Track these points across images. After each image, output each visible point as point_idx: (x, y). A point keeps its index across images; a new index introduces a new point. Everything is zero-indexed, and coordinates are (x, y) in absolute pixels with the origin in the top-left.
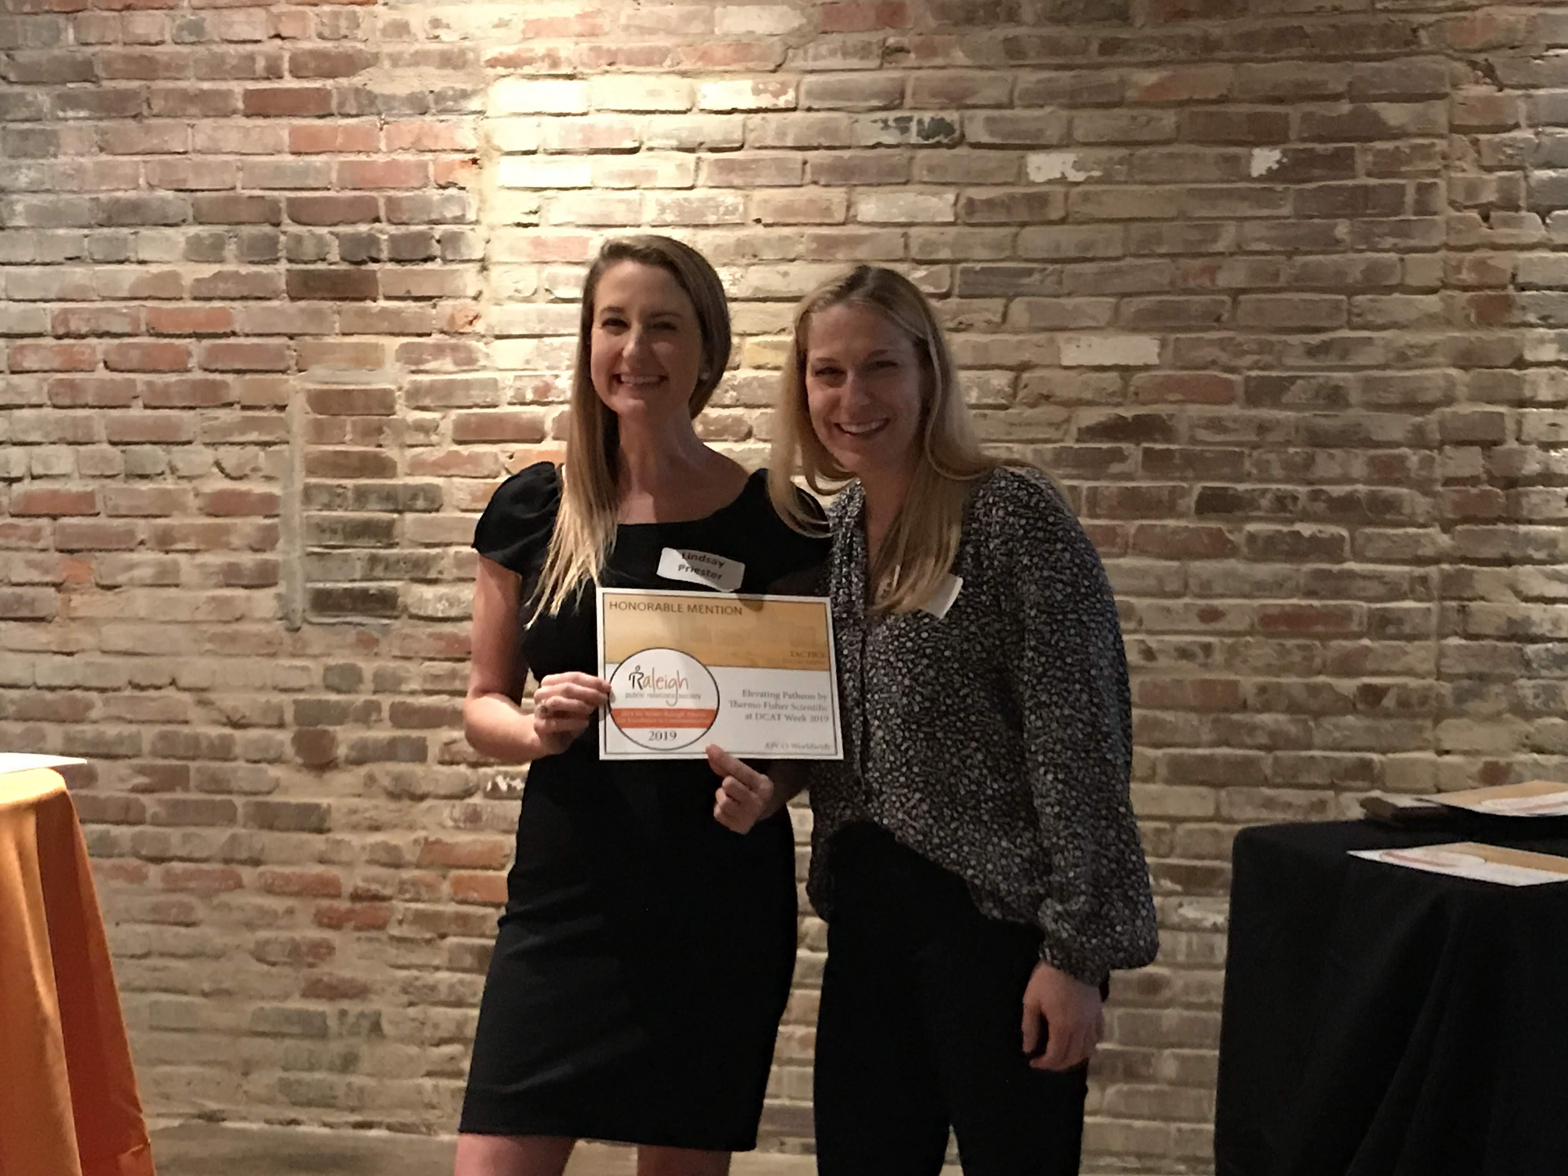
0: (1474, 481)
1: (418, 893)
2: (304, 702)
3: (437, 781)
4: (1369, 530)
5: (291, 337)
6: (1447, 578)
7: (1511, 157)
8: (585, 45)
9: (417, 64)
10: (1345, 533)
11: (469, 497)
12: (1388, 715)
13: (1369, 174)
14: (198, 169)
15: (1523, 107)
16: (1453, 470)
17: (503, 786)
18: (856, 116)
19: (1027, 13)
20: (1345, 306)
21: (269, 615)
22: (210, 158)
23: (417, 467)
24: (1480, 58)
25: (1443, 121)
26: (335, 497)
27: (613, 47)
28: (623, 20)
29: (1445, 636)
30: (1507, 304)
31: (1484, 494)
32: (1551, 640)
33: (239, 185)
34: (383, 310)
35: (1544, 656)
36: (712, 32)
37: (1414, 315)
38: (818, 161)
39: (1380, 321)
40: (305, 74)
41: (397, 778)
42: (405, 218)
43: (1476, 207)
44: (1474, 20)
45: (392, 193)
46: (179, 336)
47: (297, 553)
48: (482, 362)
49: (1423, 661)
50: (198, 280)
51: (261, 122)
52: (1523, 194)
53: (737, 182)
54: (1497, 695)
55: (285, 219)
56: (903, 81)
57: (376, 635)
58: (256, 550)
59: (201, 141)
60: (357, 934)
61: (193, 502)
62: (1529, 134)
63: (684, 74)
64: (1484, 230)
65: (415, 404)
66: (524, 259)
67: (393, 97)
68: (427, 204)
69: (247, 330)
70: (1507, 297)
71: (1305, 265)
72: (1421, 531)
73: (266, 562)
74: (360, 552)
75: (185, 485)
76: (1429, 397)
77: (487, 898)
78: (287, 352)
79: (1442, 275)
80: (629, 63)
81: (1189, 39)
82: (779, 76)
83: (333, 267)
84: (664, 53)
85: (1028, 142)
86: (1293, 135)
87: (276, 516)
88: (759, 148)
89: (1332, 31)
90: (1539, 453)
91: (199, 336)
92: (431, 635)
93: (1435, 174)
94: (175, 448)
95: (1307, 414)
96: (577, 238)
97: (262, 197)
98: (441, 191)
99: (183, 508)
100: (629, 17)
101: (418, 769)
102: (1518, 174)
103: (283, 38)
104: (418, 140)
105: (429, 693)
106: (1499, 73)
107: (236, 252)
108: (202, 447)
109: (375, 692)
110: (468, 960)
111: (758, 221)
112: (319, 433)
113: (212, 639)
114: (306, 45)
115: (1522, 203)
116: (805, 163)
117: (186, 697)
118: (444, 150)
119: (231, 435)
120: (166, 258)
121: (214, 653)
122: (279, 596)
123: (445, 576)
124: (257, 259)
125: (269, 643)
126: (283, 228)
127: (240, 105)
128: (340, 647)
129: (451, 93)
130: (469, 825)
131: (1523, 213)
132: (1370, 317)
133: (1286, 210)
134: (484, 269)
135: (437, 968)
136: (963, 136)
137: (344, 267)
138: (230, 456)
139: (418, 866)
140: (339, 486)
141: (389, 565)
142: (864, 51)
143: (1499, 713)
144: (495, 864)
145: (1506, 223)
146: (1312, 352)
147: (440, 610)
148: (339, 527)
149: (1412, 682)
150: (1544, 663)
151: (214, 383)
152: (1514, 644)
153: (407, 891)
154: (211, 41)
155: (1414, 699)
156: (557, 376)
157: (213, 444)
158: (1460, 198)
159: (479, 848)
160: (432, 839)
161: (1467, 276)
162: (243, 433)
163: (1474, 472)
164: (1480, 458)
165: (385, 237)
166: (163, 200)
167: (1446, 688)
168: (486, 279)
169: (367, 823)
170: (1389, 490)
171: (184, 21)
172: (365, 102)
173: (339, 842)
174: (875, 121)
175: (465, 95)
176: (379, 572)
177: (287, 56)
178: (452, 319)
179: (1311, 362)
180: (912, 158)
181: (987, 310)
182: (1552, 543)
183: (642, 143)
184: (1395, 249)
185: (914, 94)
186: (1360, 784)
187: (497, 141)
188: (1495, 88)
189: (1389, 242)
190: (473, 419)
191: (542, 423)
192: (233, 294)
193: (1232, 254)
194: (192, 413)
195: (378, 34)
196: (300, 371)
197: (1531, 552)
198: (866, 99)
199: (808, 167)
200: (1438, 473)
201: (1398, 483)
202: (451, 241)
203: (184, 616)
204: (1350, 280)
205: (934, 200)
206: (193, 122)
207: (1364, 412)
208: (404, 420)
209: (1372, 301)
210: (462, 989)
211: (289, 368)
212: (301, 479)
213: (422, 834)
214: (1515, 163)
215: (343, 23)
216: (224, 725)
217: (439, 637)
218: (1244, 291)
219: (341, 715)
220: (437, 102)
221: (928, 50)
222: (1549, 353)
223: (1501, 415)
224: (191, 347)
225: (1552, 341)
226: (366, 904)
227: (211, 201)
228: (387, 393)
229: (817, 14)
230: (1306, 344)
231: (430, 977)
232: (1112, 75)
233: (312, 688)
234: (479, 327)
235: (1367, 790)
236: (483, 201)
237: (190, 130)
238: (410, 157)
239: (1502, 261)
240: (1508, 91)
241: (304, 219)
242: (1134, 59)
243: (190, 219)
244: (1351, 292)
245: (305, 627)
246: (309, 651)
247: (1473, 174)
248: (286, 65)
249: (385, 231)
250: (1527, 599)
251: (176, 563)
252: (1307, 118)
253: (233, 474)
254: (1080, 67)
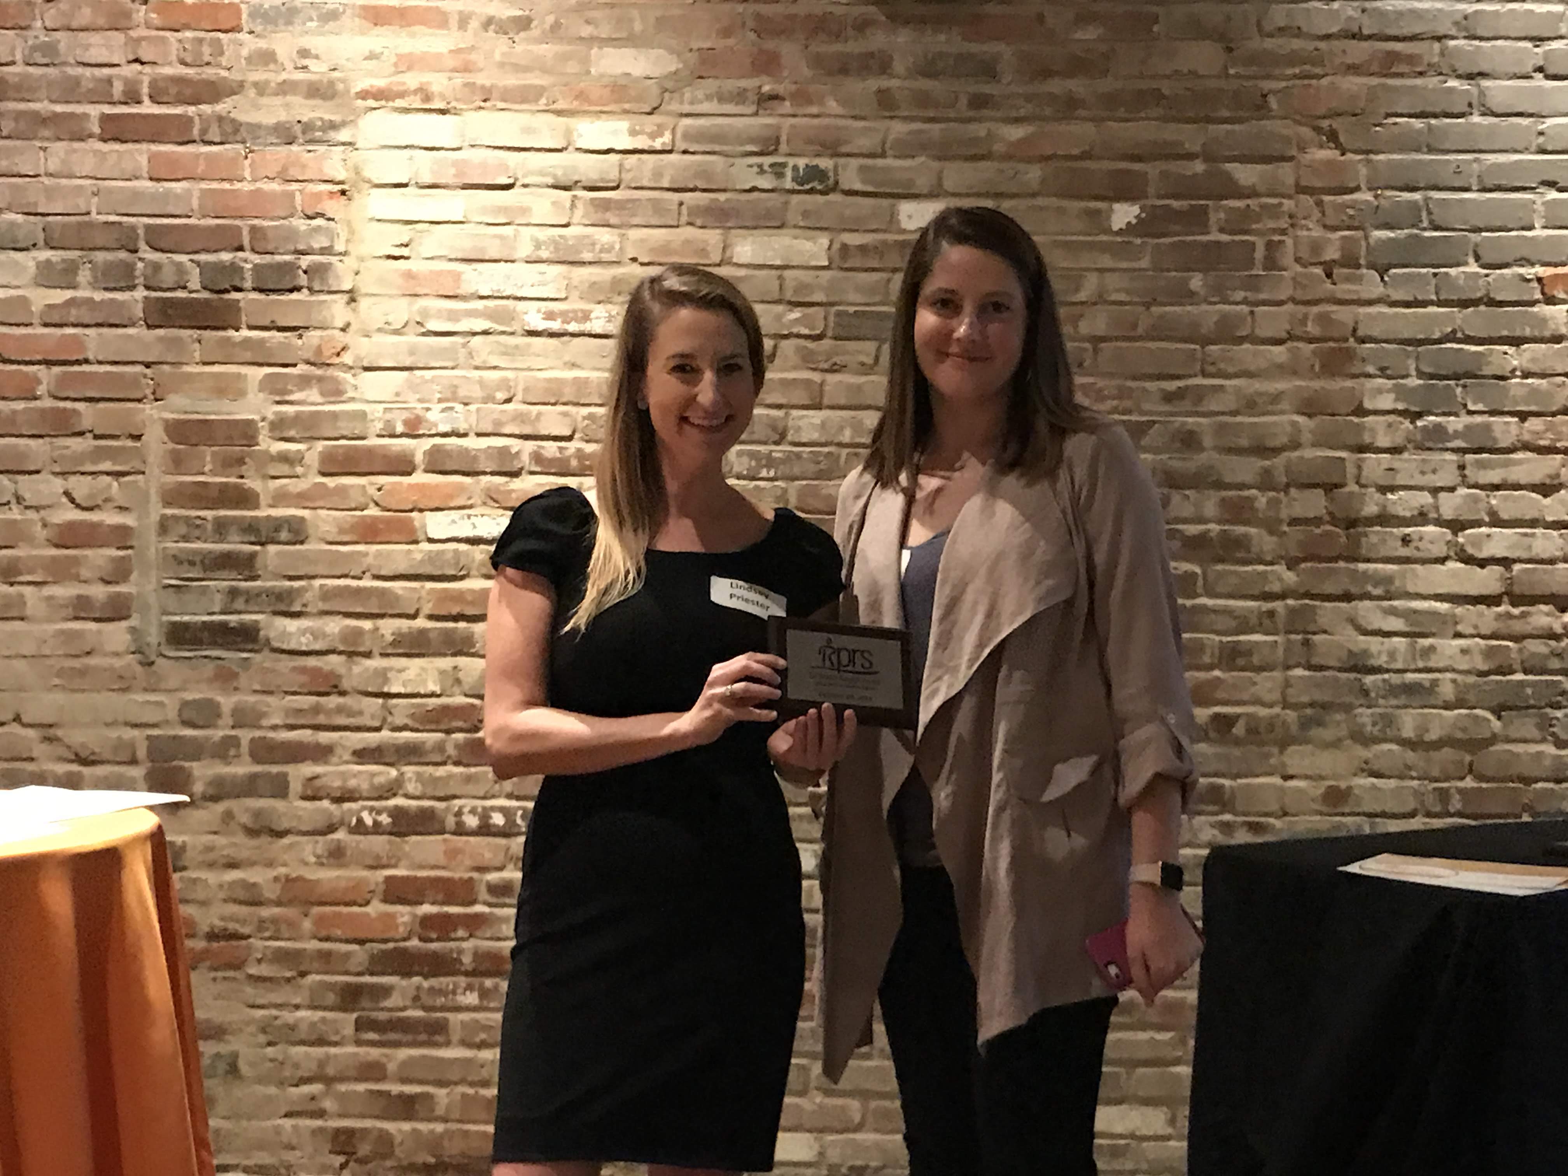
0: (1317, 521)
1: (278, 930)
2: (158, 737)
3: (300, 818)
4: (1220, 567)
5: (148, 365)
6: (1292, 612)
7: (1351, 217)
8: (459, 80)
9: (285, 93)
10: (1198, 570)
11: (335, 530)
12: (1237, 742)
13: (1222, 230)
14: (50, 193)
15: (1363, 171)
16: (1298, 511)
17: (368, 821)
18: (732, 160)
19: (899, 67)
20: (1199, 355)
21: (121, 648)
22: (64, 182)
23: (281, 498)
24: (1325, 124)
25: (1290, 180)
26: (194, 529)
27: (488, 83)
28: (497, 57)
29: (1288, 668)
30: (1349, 355)
31: (1327, 534)
32: (1388, 671)
33: (94, 212)
34: (247, 340)
35: (1381, 684)
36: (588, 72)
37: (1262, 364)
38: (692, 203)
39: (1231, 370)
40: (165, 99)
41: (258, 814)
42: (270, 248)
43: (1321, 263)
44: (1318, 89)
45: (256, 222)
46: (27, 363)
47: (151, 586)
48: (351, 394)
49: (1270, 691)
50: (49, 306)
51: (117, 146)
52: (1363, 252)
53: (613, 220)
54: (1338, 723)
55: (142, 246)
56: (779, 128)
57: (235, 668)
58: (108, 583)
59: (53, 165)
60: (213, 974)
61: (41, 533)
62: (1368, 196)
63: (559, 113)
64: (1328, 285)
65: (278, 434)
66: (394, 292)
67: (259, 126)
68: (293, 234)
69: (100, 358)
70: (1348, 349)
71: (1162, 317)
72: (1269, 568)
73: (119, 594)
74: (220, 584)
75: (31, 515)
76: (1277, 443)
77: (350, 935)
78: (144, 381)
79: (1288, 327)
80: (504, 100)
81: (1053, 98)
82: (656, 119)
83: (194, 295)
84: (540, 90)
85: (900, 191)
86: (1151, 190)
87: (131, 547)
88: (636, 188)
89: (1188, 93)
90: (1377, 496)
91: (49, 363)
92: (294, 669)
93: (1283, 232)
94: (19, 478)
95: (1164, 457)
96: (449, 272)
97: (120, 223)
98: (309, 222)
99: (30, 540)
100: (503, 54)
101: (279, 804)
102: (1359, 234)
103: (142, 63)
104: (285, 169)
105: (292, 727)
106: (1342, 139)
107: (90, 278)
108: (51, 477)
109: (233, 727)
110: (331, 998)
111: (634, 260)
112: (177, 463)
113: (60, 673)
114: (168, 71)
115: (1362, 261)
116: (681, 204)
117: (31, 733)
118: (311, 181)
119: (82, 464)
120: (15, 283)
121: (63, 688)
122: (133, 630)
123: (308, 609)
124: (113, 285)
125: (121, 677)
126: (140, 254)
127: (97, 130)
128: (198, 682)
129: (319, 123)
130: (332, 860)
131: (1365, 271)
132: (1222, 366)
133: (1144, 263)
134: (353, 300)
135: (297, 1007)
136: (837, 183)
137: (206, 295)
138: (81, 486)
139: (279, 903)
140: (199, 517)
141: (251, 597)
142: (740, 97)
143: (1340, 740)
144: (360, 901)
145: (1348, 279)
146: (1168, 397)
147: (305, 643)
148: (198, 559)
149: (1263, 712)
150: (1382, 693)
151: (65, 410)
152: (1352, 676)
153: (267, 929)
154: (65, 63)
155: (1262, 729)
156: (428, 409)
157: (63, 474)
158: (1304, 254)
159: (343, 884)
160: (294, 875)
161: (1312, 329)
162: (94, 463)
163: (1318, 514)
164: (1323, 499)
165: (249, 266)
166: (13, 224)
167: (1291, 716)
168: (354, 310)
169: (224, 861)
170: (1240, 529)
171: (38, 42)
172: (229, 129)
173: (195, 881)
174: (751, 166)
175: (333, 126)
176: (239, 604)
177: (146, 81)
178: (319, 350)
179: (1167, 408)
180: (786, 203)
181: (859, 352)
182: (1388, 580)
183: (516, 179)
184: (1245, 302)
185: (788, 141)
186: (1211, 808)
187: (367, 173)
188: (1338, 152)
189: (1240, 295)
190: (341, 451)
191: (413, 455)
192: (86, 321)
193: (1095, 304)
194: (40, 441)
195: (243, 62)
196: (157, 400)
197: (1370, 588)
198: (742, 145)
199: (684, 208)
200: (1284, 514)
201: (1246, 523)
202: (318, 271)
203: (28, 649)
204: (1204, 331)
205: (808, 245)
206: (46, 144)
207: (1215, 455)
208: (267, 452)
209: (1223, 350)
210: (324, 1028)
211: (145, 397)
212: (157, 510)
213: (282, 870)
214: (1356, 224)
215: (206, 50)
216: (72, 761)
217: (303, 670)
218: (1103, 339)
219: (196, 751)
220: (304, 133)
221: (802, 97)
222: (1387, 402)
223: (1343, 460)
224: (40, 375)
225: (1389, 391)
226: (222, 943)
227: (64, 225)
228: (249, 424)
229: (693, 58)
230: (1163, 390)
231: (289, 1017)
232: (980, 130)
233: (167, 722)
234: (347, 358)
235: (1216, 814)
236: (352, 232)
237: (42, 153)
238: (275, 186)
239: (1344, 314)
240: (1350, 156)
241: (162, 245)
242: (999, 114)
243: (41, 243)
244: (1206, 341)
245: (160, 661)
246: (163, 686)
247: (1317, 232)
248: (145, 90)
249: (249, 260)
250: (1366, 633)
251: (21, 596)
252: (1164, 174)
253: (84, 505)
254: (948, 120)
